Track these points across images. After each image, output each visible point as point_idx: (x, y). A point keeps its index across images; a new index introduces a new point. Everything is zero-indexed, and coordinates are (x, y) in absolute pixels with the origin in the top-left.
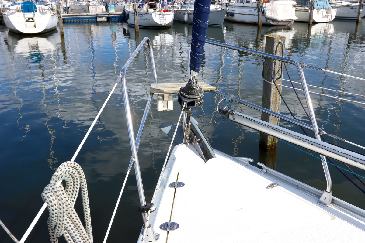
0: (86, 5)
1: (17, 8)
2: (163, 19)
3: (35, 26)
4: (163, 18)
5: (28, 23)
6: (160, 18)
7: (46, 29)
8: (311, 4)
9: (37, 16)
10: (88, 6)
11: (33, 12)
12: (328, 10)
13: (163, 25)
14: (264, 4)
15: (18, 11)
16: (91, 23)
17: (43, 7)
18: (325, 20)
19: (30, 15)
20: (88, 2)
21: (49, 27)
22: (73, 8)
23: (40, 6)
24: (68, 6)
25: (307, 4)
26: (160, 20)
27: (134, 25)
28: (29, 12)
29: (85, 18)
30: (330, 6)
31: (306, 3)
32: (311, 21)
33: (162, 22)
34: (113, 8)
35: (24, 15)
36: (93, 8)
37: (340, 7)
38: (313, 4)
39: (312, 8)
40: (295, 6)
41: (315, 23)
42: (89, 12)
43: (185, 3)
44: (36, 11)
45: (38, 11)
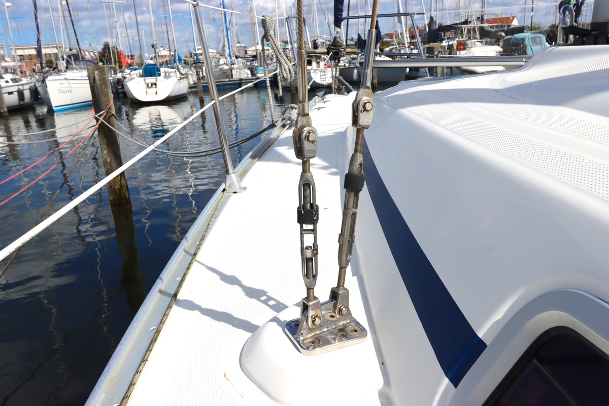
0: (229, 68)
1: (140, 73)
2: (324, 77)
3: (156, 93)
4: (325, 75)
5: (149, 90)
6: (321, 76)
7: (171, 96)
8: (523, 49)
9: (160, 80)
10: (231, 70)
11: (156, 76)
13: (325, 84)
14: (458, 52)
15: (140, 76)
17: (170, 70)
19: (151, 80)
20: (231, 64)
21: (175, 94)
23: (167, 69)
25: (518, 51)
26: (321, 78)
27: (290, 88)
28: (151, 76)
29: (227, 85)
31: (515, 49)
33: (324, 81)
34: (261, 70)
35: (145, 80)
36: (237, 72)
38: (525, 49)
42: (232, 77)
43: (353, 59)
44: (159, 75)
45: (163, 74)
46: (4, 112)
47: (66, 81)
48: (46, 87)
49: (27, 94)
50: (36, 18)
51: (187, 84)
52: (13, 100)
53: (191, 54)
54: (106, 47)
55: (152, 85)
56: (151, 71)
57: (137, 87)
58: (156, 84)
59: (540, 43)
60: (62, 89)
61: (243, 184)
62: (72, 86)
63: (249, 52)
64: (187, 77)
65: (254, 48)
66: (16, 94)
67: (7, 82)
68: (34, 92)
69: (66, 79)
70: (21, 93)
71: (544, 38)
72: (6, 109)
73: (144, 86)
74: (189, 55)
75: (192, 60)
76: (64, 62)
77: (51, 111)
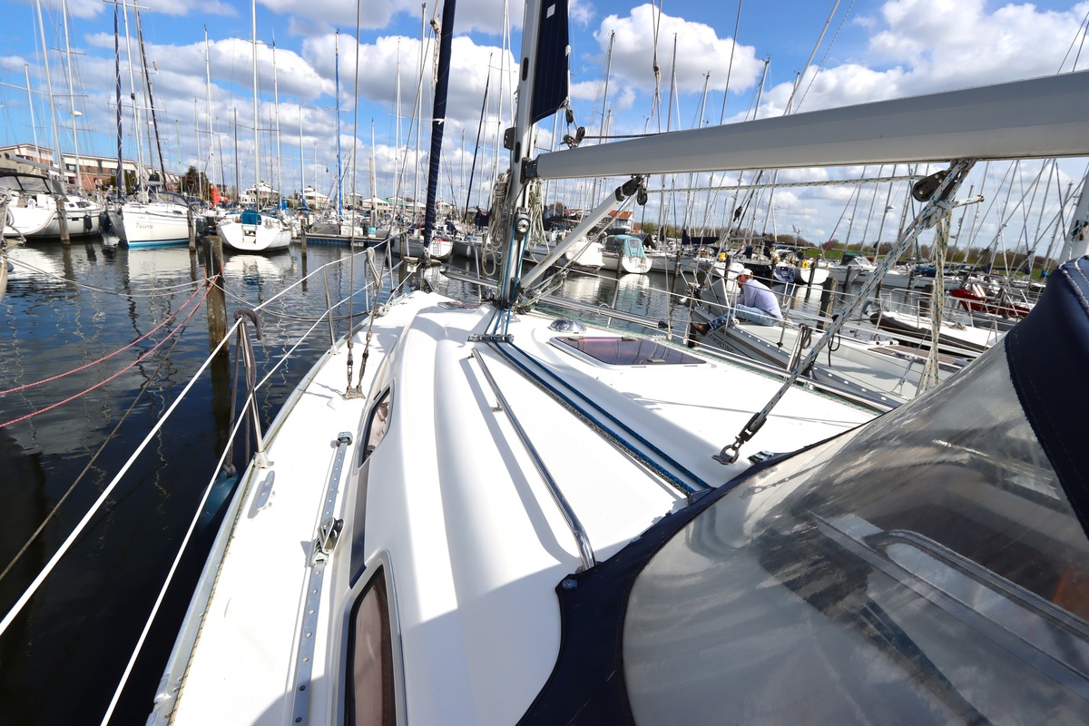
0: (337, 224)
1: (235, 218)
3: (255, 242)
5: (246, 237)
6: (434, 248)
7: (271, 247)
8: (621, 251)
9: (261, 229)
10: (339, 226)
11: (257, 225)
12: (642, 260)
15: (237, 222)
16: (342, 246)
17: (272, 219)
18: (639, 270)
19: (250, 227)
20: (340, 221)
21: (275, 245)
22: (317, 226)
23: (269, 218)
24: (310, 223)
25: (617, 251)
28: (250, 223)
29: (333, 241)
30: (645, 255)
31: (615, 248)
32: (620, 270)
34: (374, 231)
35: (242, 226)
36: (346, 229)
37: (658, 257)
38: (623, 251)
39: (621, 254)
40: (602, 250)
41: (626, 273)
42: (340, 234)
43: (469, 234)
44: (260, 224)
45: (263, 223)
46: (66, 240)
47: (147, 216)
48: (123, 219)
49: (95, 222)
50: (119, 143)
51: (290, 238)
52: (78, 226)
53: (296, 195)
54: (192, 171)
55: (250, 232)
56: (250, 218)
57: (233, 232)
58: (254, 233)
59: (637, 247)
60: (141, 224)
61: (339, 351)
62: (154, 221)
63: (364, 204)
64: (291, 230)
65: (370, 200)
66: (82, 220)
67: (72, 206)
68: (105, 221)
69: (147, 213)
70: (87, 221)
71: (641, 242)
72: (68, 238)
73: (241, 233)
74: (293, 196)
75: (297, 202)
76: (147, 193)
77: (124, 245)
